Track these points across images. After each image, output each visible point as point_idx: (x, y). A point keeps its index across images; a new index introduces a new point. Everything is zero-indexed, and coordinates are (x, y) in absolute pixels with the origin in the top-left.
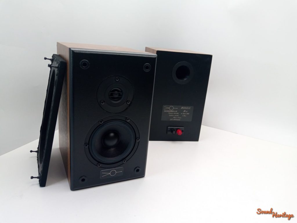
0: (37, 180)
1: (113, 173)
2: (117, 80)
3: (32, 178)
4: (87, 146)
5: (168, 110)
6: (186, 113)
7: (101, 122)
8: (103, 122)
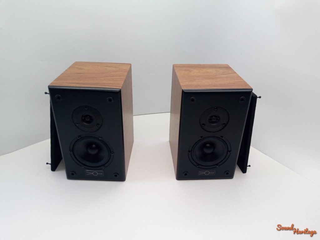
0: (50, 166)
1: (95, 173)
2: (86, 109)
3: (47, 163)
4: (71, 152)
7: (79, 137)
8: (80, 138)
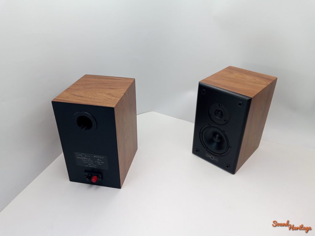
5: (81, 156)
6: (101, 162)
